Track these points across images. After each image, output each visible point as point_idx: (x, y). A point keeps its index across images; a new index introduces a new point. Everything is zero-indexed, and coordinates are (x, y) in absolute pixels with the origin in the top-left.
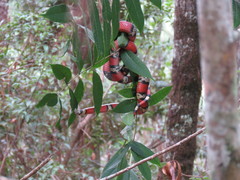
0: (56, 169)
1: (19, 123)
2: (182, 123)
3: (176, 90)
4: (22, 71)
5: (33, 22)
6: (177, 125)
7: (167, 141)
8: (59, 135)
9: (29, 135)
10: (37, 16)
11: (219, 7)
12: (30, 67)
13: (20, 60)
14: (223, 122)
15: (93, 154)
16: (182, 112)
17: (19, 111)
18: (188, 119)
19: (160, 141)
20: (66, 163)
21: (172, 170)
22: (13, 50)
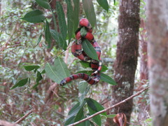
0: (34, 118)
1: (8, 85)
2: (123, 87)
3: (119, 64)
4: (11, 49)
5: (19, 15)
6: (119, 89)
7: (113, 100)
8: (36, 94)
9: (15, 94)
10: (22, 11)
11: (161, 6)
12: (17, 46)
13: (9, 41)
14: (162, 86)
15: (60, 108)
16: (123, 79)
17: (9, 77)
18: (127, 85)
19: (107, 100)
20: (41, 114)
21: (120, 120)
22: (5, 34)
